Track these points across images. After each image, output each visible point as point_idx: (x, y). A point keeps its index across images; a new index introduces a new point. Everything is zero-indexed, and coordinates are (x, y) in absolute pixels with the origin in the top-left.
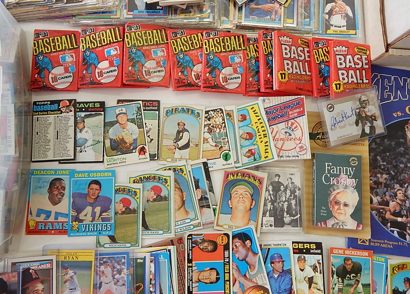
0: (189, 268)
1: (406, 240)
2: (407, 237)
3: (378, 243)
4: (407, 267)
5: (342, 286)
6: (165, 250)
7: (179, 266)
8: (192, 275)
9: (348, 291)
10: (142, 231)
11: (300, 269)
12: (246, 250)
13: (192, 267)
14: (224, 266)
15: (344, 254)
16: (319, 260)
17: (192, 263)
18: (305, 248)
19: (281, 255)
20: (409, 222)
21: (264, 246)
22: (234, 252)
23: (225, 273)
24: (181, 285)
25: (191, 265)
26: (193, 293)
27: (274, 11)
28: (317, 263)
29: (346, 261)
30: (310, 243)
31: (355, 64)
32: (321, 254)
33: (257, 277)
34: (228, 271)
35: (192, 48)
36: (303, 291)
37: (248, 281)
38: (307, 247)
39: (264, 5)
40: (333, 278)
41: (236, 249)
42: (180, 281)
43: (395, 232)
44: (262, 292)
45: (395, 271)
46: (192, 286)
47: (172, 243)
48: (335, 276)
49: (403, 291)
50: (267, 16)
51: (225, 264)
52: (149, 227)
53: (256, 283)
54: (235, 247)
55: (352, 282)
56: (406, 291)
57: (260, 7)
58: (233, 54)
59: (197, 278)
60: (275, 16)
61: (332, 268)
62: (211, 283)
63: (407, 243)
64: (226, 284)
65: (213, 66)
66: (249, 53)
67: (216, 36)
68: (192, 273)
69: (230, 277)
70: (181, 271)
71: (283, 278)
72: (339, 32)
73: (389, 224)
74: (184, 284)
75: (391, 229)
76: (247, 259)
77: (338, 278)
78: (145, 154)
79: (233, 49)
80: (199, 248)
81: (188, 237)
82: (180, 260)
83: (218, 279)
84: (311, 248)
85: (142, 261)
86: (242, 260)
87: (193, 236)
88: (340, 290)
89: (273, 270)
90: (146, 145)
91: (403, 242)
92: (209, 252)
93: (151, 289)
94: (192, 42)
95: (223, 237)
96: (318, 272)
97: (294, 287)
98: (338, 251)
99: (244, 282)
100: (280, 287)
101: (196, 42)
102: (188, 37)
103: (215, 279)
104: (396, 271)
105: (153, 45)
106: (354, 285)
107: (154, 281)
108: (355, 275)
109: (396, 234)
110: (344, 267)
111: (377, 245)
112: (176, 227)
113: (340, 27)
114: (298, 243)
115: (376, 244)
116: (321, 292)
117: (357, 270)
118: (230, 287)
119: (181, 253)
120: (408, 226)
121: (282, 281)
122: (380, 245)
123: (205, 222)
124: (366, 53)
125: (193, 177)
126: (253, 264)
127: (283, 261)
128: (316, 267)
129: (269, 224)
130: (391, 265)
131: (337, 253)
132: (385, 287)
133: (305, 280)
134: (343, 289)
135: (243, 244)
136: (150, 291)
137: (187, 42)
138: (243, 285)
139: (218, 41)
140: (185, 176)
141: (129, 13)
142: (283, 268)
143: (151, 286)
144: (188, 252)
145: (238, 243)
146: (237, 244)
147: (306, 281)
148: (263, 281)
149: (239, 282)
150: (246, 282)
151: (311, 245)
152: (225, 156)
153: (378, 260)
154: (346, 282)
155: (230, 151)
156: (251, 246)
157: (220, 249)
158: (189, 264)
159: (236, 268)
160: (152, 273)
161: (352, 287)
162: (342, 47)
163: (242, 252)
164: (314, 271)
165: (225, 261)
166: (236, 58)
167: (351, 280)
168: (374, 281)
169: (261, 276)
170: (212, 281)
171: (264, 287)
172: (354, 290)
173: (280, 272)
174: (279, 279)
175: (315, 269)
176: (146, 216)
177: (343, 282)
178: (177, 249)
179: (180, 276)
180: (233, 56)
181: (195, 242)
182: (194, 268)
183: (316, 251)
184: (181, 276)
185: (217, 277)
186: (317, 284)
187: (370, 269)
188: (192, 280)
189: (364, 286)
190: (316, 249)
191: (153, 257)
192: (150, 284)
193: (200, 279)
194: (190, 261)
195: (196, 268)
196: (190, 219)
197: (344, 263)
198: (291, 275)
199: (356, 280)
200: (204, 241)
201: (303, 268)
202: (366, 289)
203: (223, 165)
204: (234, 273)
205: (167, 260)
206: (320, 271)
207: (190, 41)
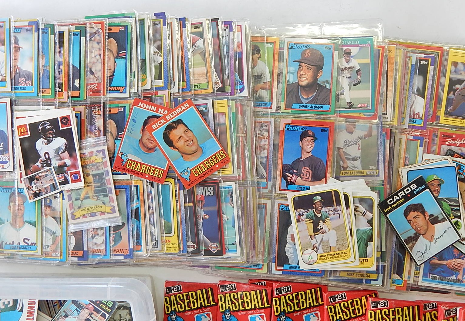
27: (462, 269)
35: (352, 316)
39: (450, 261)
50: (453, 275)
57: (444, 262)
60: (463, 276)
67: (386, 307)
101: (358, 309)
102: (349, 302)
105: (306, 308)
137: (347, 308)
139: (387, 313)
141: (278, 268)
207: (352, 307)
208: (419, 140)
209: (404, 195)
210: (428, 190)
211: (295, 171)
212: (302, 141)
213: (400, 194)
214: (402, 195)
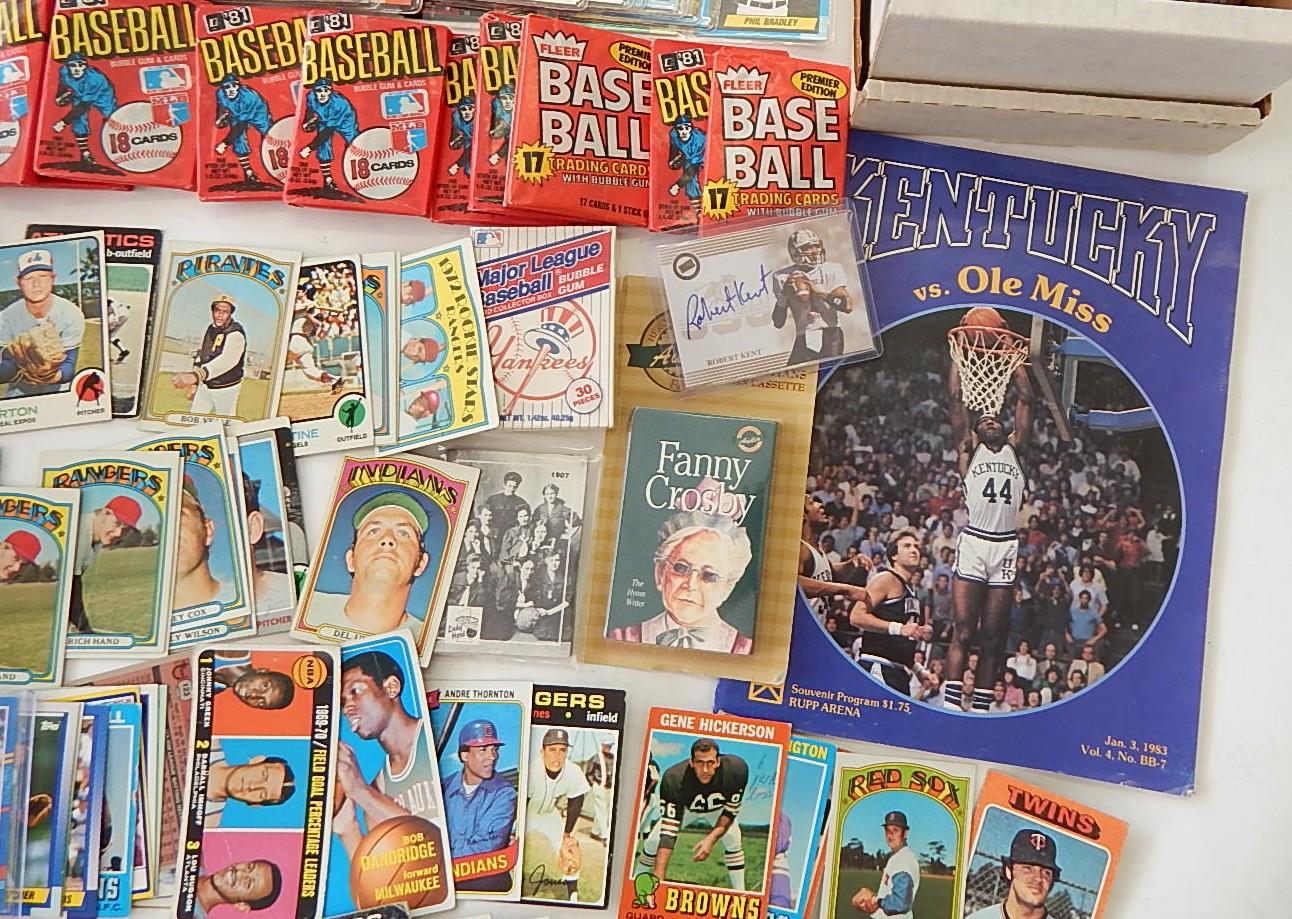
0: (199, 755)
1: (909, 695)
2: (911, 684)
3: (814, 698)
4: (900, 779)
5: (676, 829)
6: (132, 697)
7: (169, 748)
8: (207, 777)
9: (690, 847)
10: (68, 635)
11: (548, 771)
12: (384, 705)
13: (208, 751)
14: (312, 754)
15: (697, 731)
16: (610, 747)
17: (210, 740)
18: (572, 705)
19: (493, 726)
20: (924, 636)
21: (447, 695)
22: (346, 710)
23: (312, 774)
24: (171, 805)
25: (205, 745)
26: (205, 830)
28: (601, 756)
29: (698, 753)
30: (588, 692)
31: (786, 129)
32: (619, 726)
33: (409, 792)
34: (323, 769)
35: (269, 67)
36: (547, 839)
37: (382, 801)
38: (578, 702)
40: (647, 804)
41: (352, 703)
42: (169, 794)
43: (877, 668)
44: (420, 837)
45: (857, 789)
46: (204, 810)
47: (156, 675)
48: (656, 797)
49: (878, 854)
51: (314, 747)
52: (90, 624)
53: (406, 810)
54: (349, 697)
55: (711, 819)
56: (889, 855)
58: (396, 89)
59: (223, 785)
61: (649, 772)
62: (266, 803)
63: (912, 705)
64: (311, 808)
65: (325, 123)
66: (457, 86)
67: (344, 29)
68: (207, 769)
69: (325, 787)
70: (174, 762)
71: (490, 796)
72: (762, 21)
73: (859, 641)
74: (181, 803)
75: (865, 656)
76: (384, 734)
77: (665, 805)
78: (97, 396)
79: (396, 73)
80: (237, 694)
81: (202, 661)
82: (175, 728)
83: (287, 793)
84: (591, 706)
85: (55, 727)
86: (370, 737)
87: (216, 657)
88: (666, 842)
89: (464, 771)
90: (103, 370)
91: (897, 699)
92: (267, 708)
93: (76, 814)
94: (271, 46)
95: (311, 662)
96: (599, 782)
97: (519, 827)
98: (677, 719)
99: (370, 804)
100: (476, 825)
102: (259, 30)
103: (279, 792)
104: (861, 789)
105: (149, 53)
106: (712, 829)
107: (87, 789)
108: (722, 798)
109: (876, 675)
110: (691, 771)
111: (811, 707)
112: (175, 629)
113: (769, 6)
114: (553, 689)
115: (808, 703)
116: (600, 844)
117: (731, 780)
118: (323, 817)
119: (179, 708)
120: (920, 651)
121: (485, 806)
122: (821, 705)
123: (266, 615)
124: (833, 93)
125: (244, 474)
126: (403, 749)
127: (497, 746)
128: (598, 767)
129: (465, 629)
130: (844, 771)
131: (672, 725)
132: (819, 840)
133: (559, 805)
134: (675, 838)
135: (377, 689)
136: (73, 820)
137: (255, 46)
138: (365, 813)
139: (350, 46)
140: (217, 470)
142: (495, 762)
143: (77, 803)
144: (199, 706)
145: (360, 682)
146: (356, 686)
147: (559, 808)
148: (426, 805)
149: (354, 803)
150: (375, 803)
151: (592, 697)
152: (349, 411)
153: (804, 753)
154: (689, 817)
155: (364, 395)
156: (399, 694)
157: (303, 699)
158: (199, 743)
159: (348, 760)
160: (82, 765)
161: (708, 833)
163: (371, 710)
164: (591, 778)
165: (317, 736)
166: (404, 101)
167: (706, 810)
168: (784, 820)
169: (423, 788)
170: (268, 798)
171: (427, 822)
172: (714, 843)
173: (485, 779)
174: (477, 799)
175: (592, 771)
176: (83, 591)
177: (679, 817)
178: (169, 695)
179: (172, 777)
180: (394, 94)
181: (224, 677)
182: (214, 756)
183: (604, 718)
184: (174, 779)
185: (287, 784)
186: (592, 819)
187: (774, 779)
188: (204, 792)
189: (746, 831)
190: (605, 711)
191: (93, 717)
192: (75, 797)
193: (230, 788)
194: (204, 734)
195: (221, 755)
196: (220, 604)
197: (690, 756)
198: (517, 789)
199: (725, 813)
200: (250, 673)
201: (554, 770)
202: (750, 843)
203: (340, 439)
204: (342, 775)
205: (132, 727)
206: (609, 778)
207: (267, 43)
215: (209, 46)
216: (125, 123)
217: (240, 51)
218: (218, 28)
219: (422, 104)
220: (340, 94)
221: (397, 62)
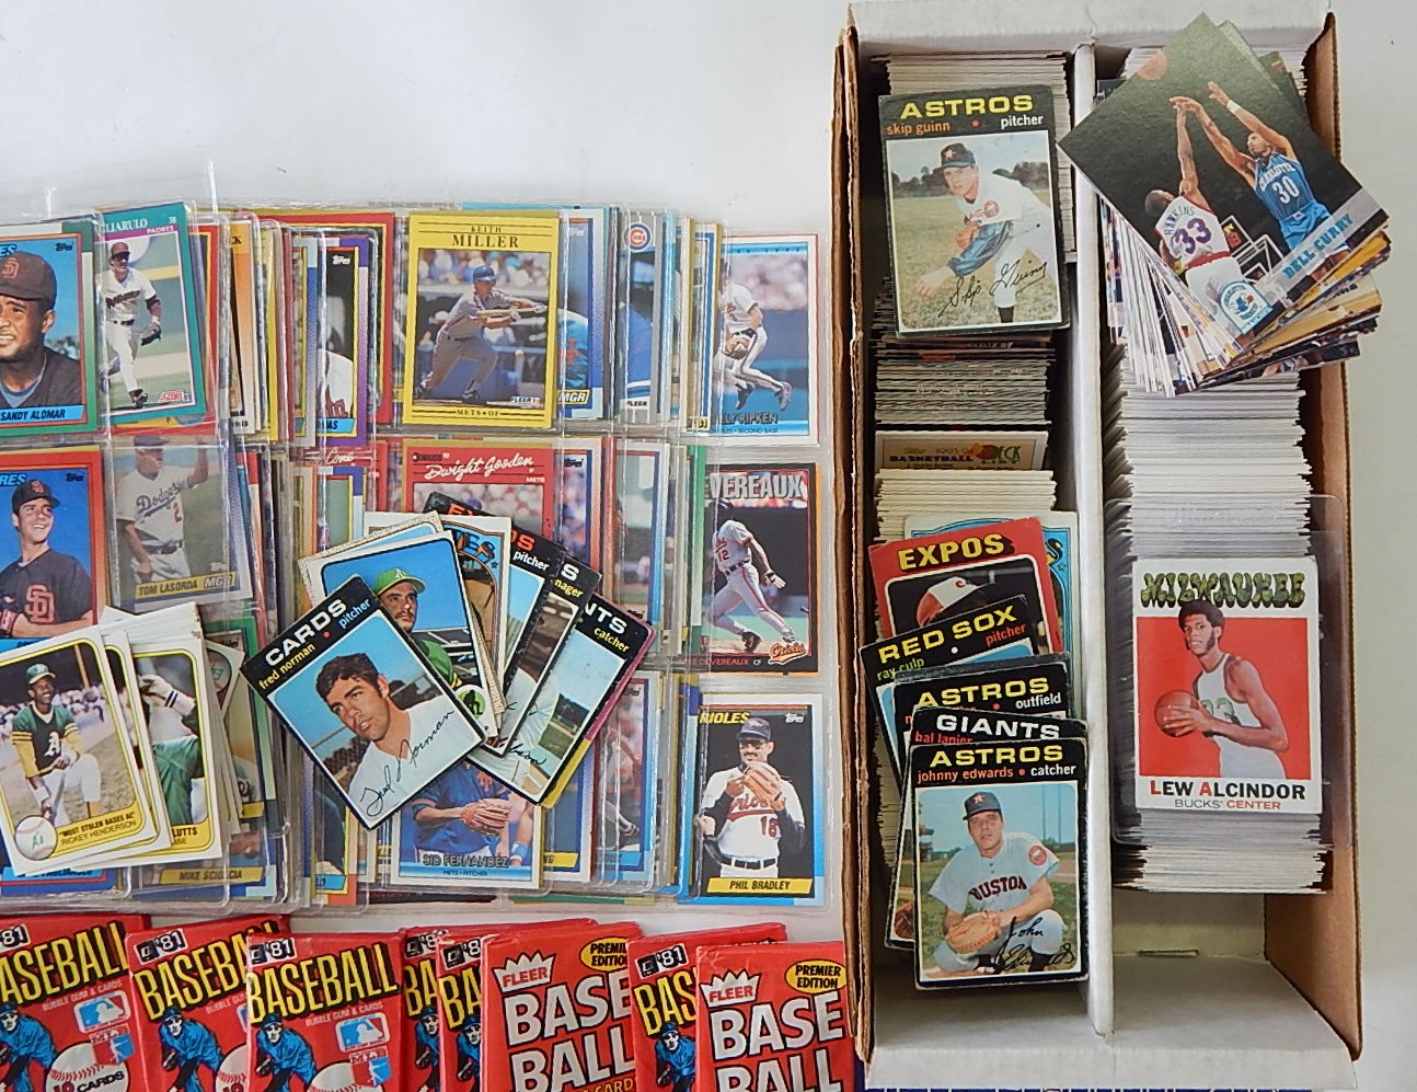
27: (506, 825)
31: (783, 1037)
35: (211, 994)
39: (471, 807)
50: (482, 847)
57: (456, 812)
58: (351, 1017)
60: (511, 847)
65: (279, 1065)
66: (417, 994)
67: (288, 958)
79: (349, 998)
94: (210, 971)
101: (226, 971)
102: (196, 954)
105: (81, 986)
113: (756, 866)
124: (834, 983)
137: (193, 972)
139: (296, 975)
162: (737, 977)
166: (361, 1028)
180: (350, 1022)
207: (206, 968)
208: (351, 477)
209: (312, 634)
210: (378, 613)
211: (8, 600)
212: (17, 513)
213: (302, 633)
214: (306, 635)
215: (144, 979)
216: (68, 1070)
217: (179, 981)
218: (151, 957)
219: (381, 1029)
220: (291, 1030)
221: (348, 986)
